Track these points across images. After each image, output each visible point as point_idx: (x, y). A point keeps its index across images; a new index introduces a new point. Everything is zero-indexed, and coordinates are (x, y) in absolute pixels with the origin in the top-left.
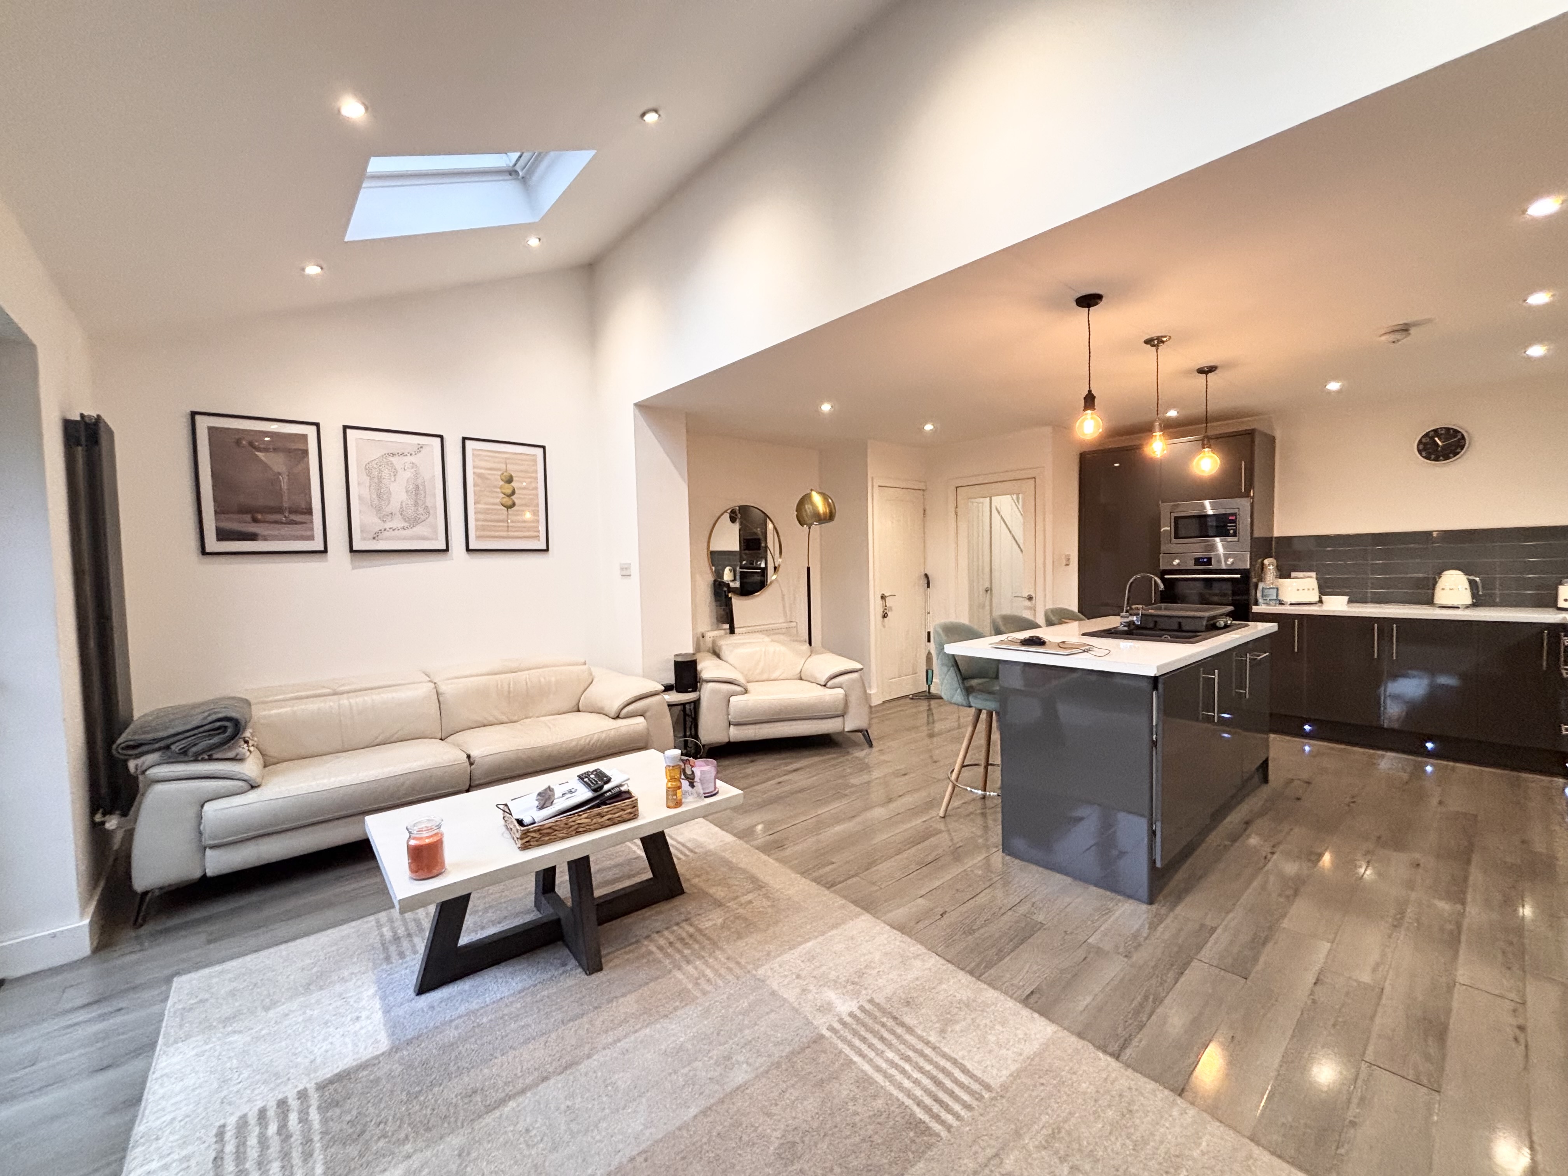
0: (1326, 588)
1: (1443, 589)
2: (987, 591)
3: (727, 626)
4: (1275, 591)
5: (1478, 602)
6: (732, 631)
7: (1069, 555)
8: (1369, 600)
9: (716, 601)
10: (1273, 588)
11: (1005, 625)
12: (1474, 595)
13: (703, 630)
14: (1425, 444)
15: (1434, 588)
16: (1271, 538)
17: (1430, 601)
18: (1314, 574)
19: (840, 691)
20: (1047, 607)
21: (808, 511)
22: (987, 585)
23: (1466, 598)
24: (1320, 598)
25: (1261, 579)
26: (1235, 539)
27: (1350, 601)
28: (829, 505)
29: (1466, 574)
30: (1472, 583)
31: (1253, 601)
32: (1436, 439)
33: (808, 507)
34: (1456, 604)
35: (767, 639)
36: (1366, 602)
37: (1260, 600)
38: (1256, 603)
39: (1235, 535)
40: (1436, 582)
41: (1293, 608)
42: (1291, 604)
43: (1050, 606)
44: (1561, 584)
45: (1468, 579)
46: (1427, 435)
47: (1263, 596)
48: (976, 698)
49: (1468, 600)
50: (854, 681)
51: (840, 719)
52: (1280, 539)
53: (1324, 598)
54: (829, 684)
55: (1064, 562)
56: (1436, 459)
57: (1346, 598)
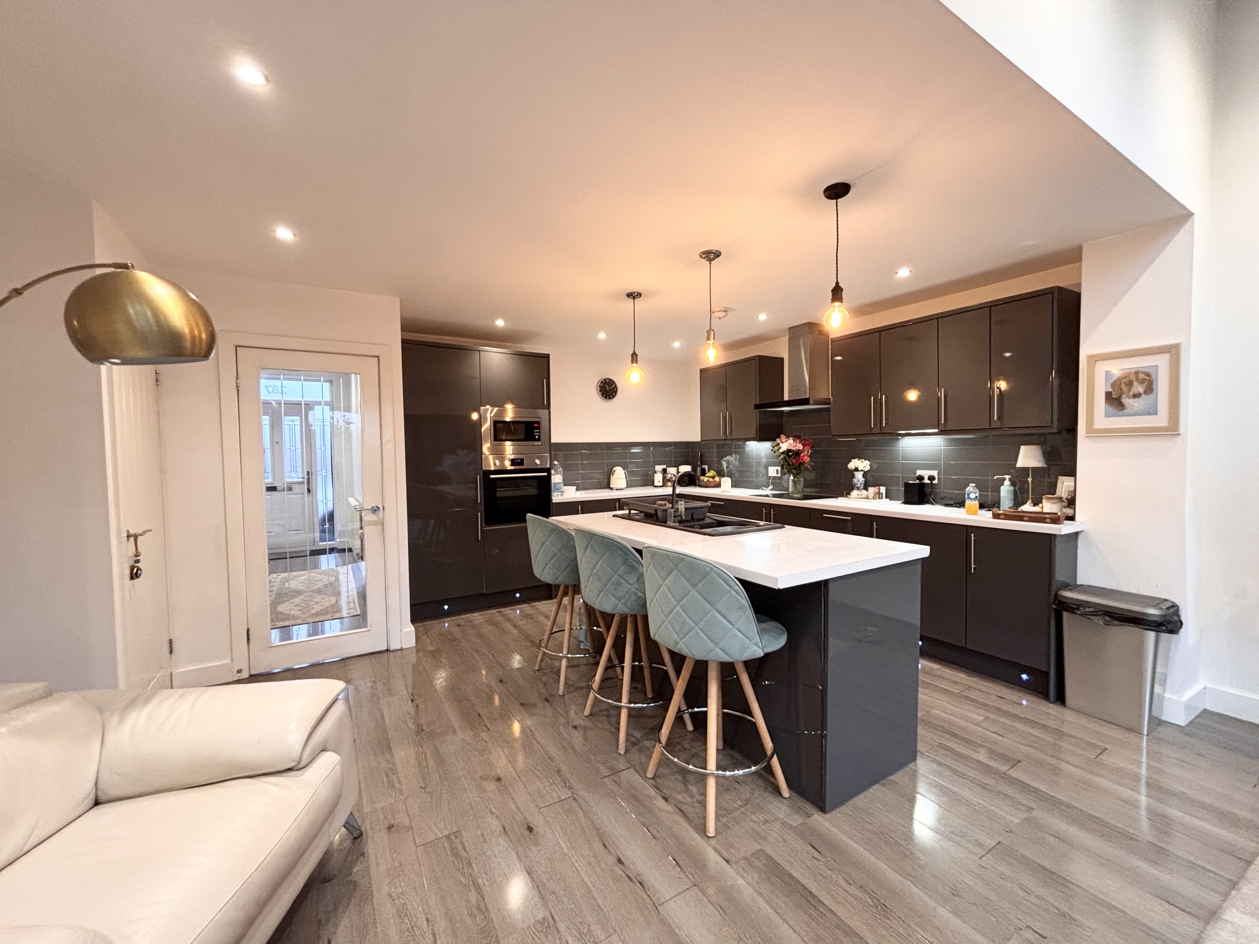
1: (615, 479)
12: (628, 482)
14: (601, 388)
15: (610, 479)
23: (623, 484)
26: (539, 443)
27: (577, 490)
29: (624, 469)
30: (627, 474)
32: (606, 385)
34: (620, 488)
36: (580, 490)
40: (611, 475)
44: (653, 473)
45: (625, 472)
46: (601, 383)
49: (626, 485)
56: (606, 399)
57: (575, 488)
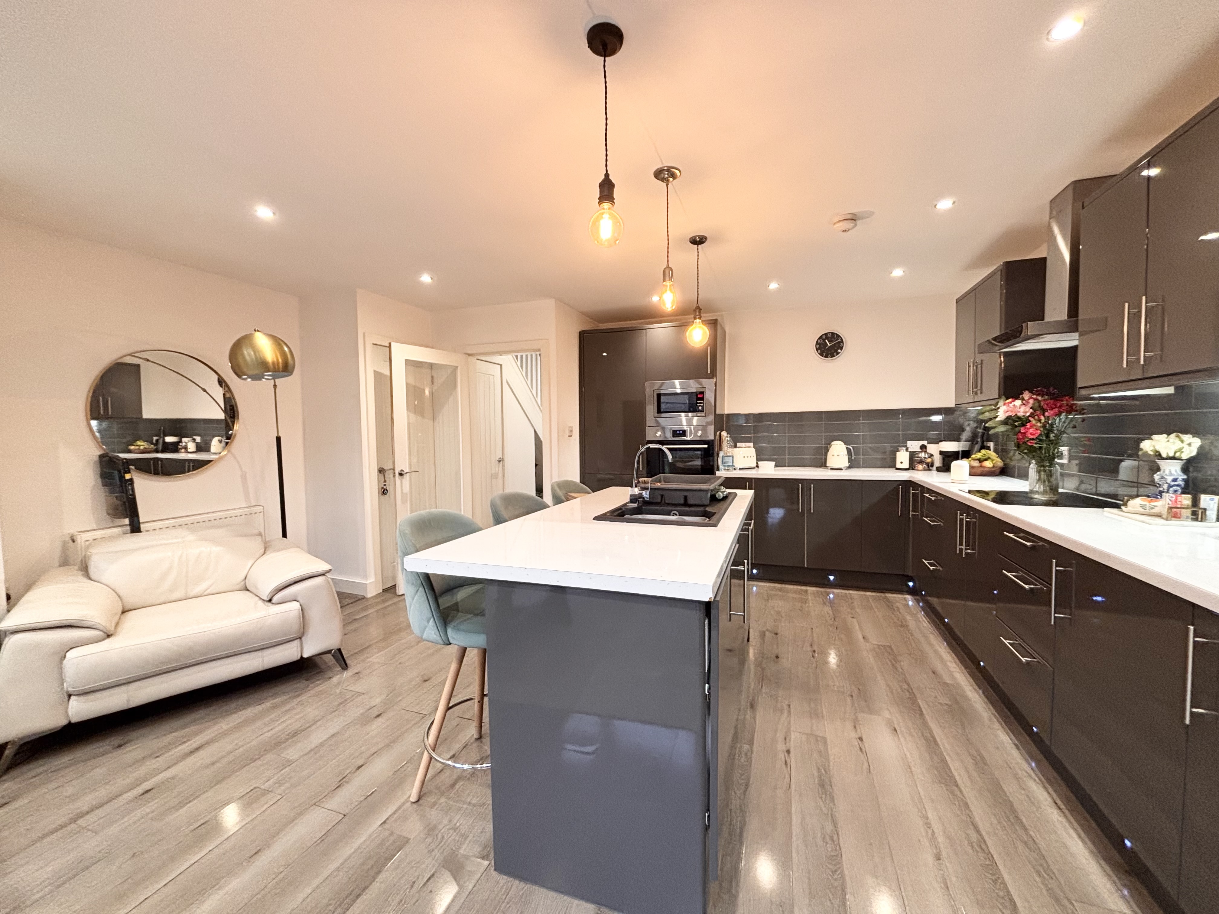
0: (761, 456)
1: (833, 455)
2: (499, 461)
3: (127, 521)
4: (732, 458)
5: (853, 464)
6: (135, 528)
7: (571, 427)
8: (787, 465)
9: (104, 485)
10: (730, 456)
11: (506, 508)
12: (850, 460)
13: (73, 531)
14: (820, 344)
15: (826, 455)
16: (723, 415)
17: (823, 464)
18: (751, 444)
19: (295, 606)
20: (554, 481)
21: (248, 358)
22: (500, 456)
23: (844, 462)
24: (757, 463)
25: (720, 449)
26: (703, 414)
27: (776, 466)
28: (283, 354)
29: (845, 444)
30: (848, 450)
31: (716, 467)
32: (826, 341)
33: (247, 353)
34: (840, 467)
35: (191, 537)
36: (785, 466)
37: (721, 467)
38: (718, 469)
39: (702, 411)
40: (828, 451)
41: (742, 472)
42: (740, 469)
43: (556, 479)
44: (898, 451)
45: (847, 448)
46: (820, 338)
47: (723, 463)
48: (457, 629)
49: (847, 464)
50: (317, 588)
51: (296, 643)
52: (729, 415)
53: (759, 463)
54: (275, 600)
55: (568, 434)
56: (826, 357)
57: (774, 463)
